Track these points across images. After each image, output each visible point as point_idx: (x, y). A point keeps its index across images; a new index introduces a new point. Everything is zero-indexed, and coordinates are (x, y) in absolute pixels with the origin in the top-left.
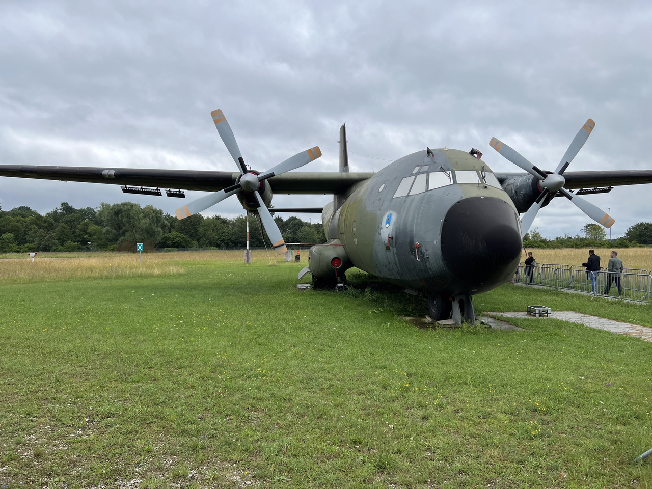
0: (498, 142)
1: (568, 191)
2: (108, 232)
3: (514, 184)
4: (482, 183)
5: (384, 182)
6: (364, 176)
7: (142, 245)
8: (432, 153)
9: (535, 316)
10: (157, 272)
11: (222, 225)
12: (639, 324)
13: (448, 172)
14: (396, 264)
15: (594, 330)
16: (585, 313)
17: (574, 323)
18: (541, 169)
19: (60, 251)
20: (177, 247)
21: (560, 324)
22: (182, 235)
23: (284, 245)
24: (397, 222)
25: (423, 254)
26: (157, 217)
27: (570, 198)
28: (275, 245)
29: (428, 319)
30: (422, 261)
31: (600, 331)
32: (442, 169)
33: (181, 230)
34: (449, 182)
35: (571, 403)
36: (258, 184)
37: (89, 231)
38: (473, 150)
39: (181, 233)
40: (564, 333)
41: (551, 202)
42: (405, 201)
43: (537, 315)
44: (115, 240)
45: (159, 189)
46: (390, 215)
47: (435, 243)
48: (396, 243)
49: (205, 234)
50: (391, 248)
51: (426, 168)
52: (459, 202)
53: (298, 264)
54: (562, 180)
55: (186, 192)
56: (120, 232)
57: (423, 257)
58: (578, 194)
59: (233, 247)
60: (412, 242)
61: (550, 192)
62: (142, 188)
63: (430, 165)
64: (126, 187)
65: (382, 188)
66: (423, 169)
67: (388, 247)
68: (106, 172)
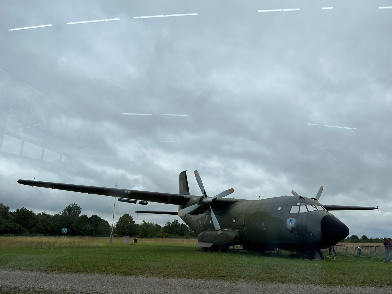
4: (325, 210)
7: (66, 229)
8: (304, 198)
13: (313, 206)
14: (296, 238)
22: (18, 225)
24: (296, 222)
28: (217, 230)
38: (313, 198)
42: (298, 215)
45: (137, 200)
46: (291, 219)
47: (318, 230)
48: (297, 230)
50: (293, 231)
52: (325, 216)
55: (149, 202)
57: (313, 235)
60: (306, 229)
63: (305, 202)
64: (121, 199)
65: (280, 209)
66: (302, 204)
67: (291, 231)
68: (126, 192)
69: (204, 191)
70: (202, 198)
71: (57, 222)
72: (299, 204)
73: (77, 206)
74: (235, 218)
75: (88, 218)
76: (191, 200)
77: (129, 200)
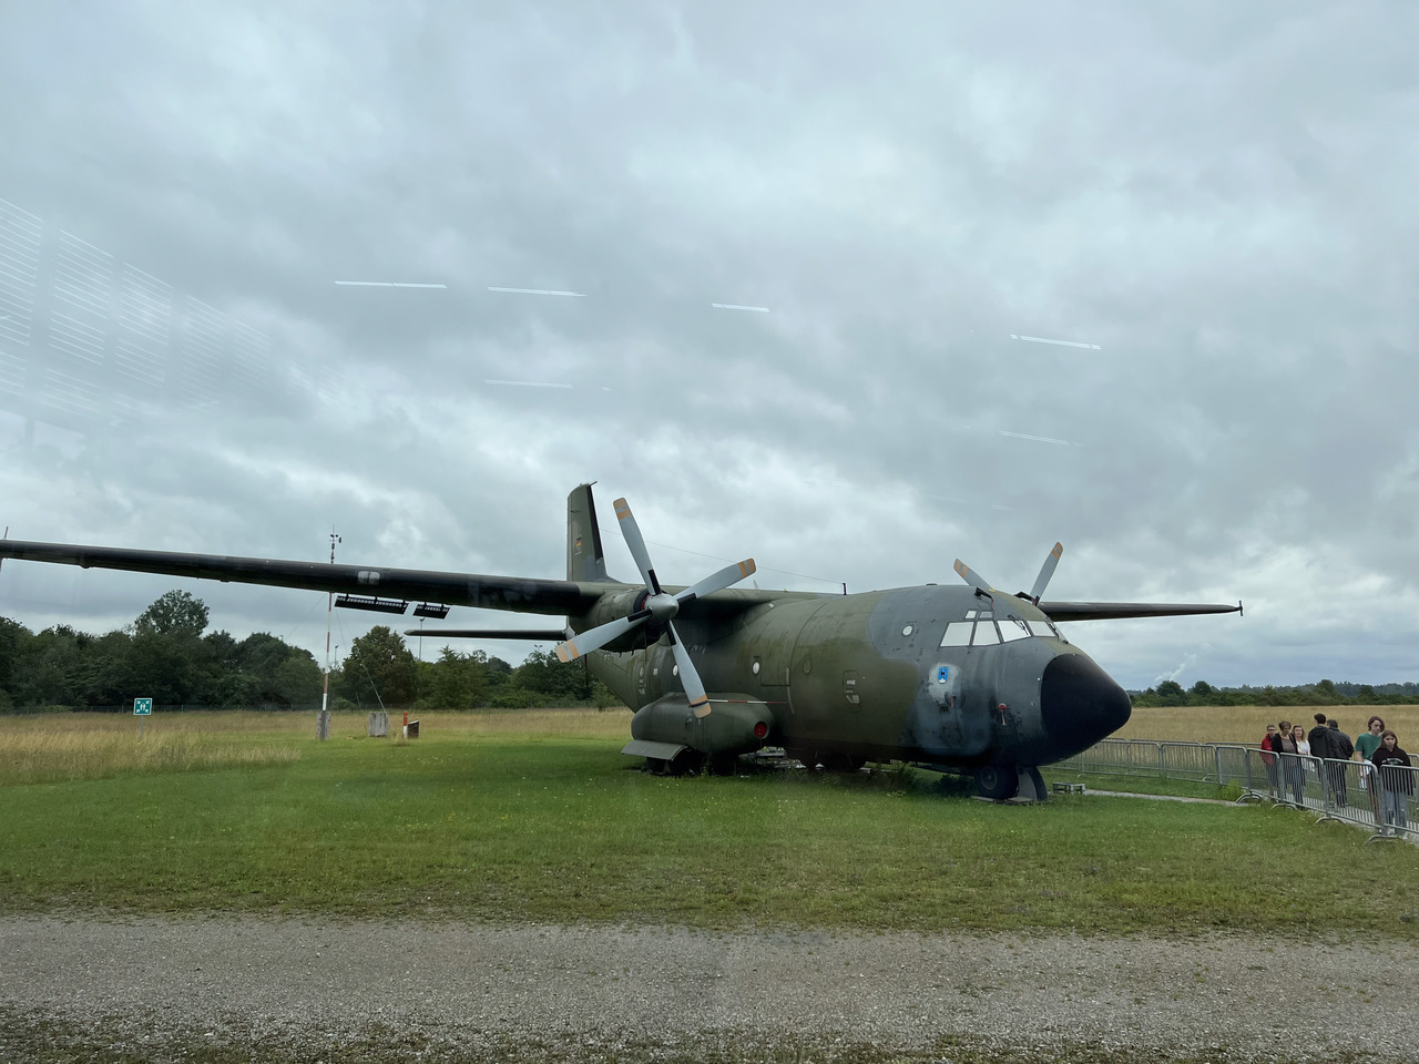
7: (149, 701)
8: (989, 597)
13: (1018, 622)
24: (959, 678)
25: (1012, 717)
28: (693, 703)
30: (1012, 726)
32: (1011, 618)
42: (968, 652)
45: (407, 602)
46: (946, 669)
47: (1032, 704)
48: (963, 703)
50: (951, 709)
51: (987, 614)
52: (1055, 659)
55: (453, 609)
57: (1013, 720)
60: (993, 703)
63: (992, 610)
64: (347, 597)
65: (907, 631)
66: (983, 615)
67: (944, 709)
68: (362, 575)
69: (652, 573)
70: (645, 595)
71: (117, 661)
72: (971, 614)
73: (192, 599)
74: (758, 659)
75: (237, 641)
76: (606, 600)
77: (376, 600)
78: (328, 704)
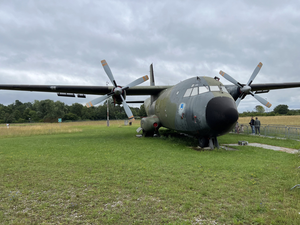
0: (223, 72)
1: (251, 92)
2: (39, 114)
3: (229, 90)
4: (221, 91)
5: (179, 91)
6: (166, 87)
7: (61, 119)
8: (199, 79)
9: (242, 145)
10: (70, 131)
11: (92, 109)
12: (284, 147)
13: (207, 86)
14: (185, 125)
15: (267, 149)
16: (261, 143)
17: (258, 147)
18: (241, 84)
19: (16, 123)
20: (71, 120)
21: (253, 148)
22: (74, 114)
23: (133, 118)
24: (186, 107)
25: (198, 120)
26: (62, 106)
27: (253, 95)
28: (129, 118)
29: (199, 147)
30: (198, 123)
31: (269, 150)
32: (204, 85)
33: (73, 112)
34: (207, 90)
35: (264, 174)
36: (122, 92)
37: (30, 113)
38: (215, 77)
39: (73, 113)
40: (255, 151)
41: (245, 97)
42: (189, 99)
43: (243, 145)
44: (42, 117)
45: (74, 94)
46: (183, 105)
47: (203, 115)
48: (186, 116)
49: (84, 114)
50: (183, 118)
51: (197, 85)
52: (212, 99)
53: (131, 126)
54: (250, 88)
55: (86, 95)
56: (45, 113)
57: (198, 121)
58: (255, 93)
59: (98, 119)
60: (193, 115)
61: (245, 93)
62: (66, 94)
64: (59, 94)
65: (178, 93)
68: (52, 87)
70: (114, 88)
72: (193, 86)
74: (157, 105)
78: (109, 119)
